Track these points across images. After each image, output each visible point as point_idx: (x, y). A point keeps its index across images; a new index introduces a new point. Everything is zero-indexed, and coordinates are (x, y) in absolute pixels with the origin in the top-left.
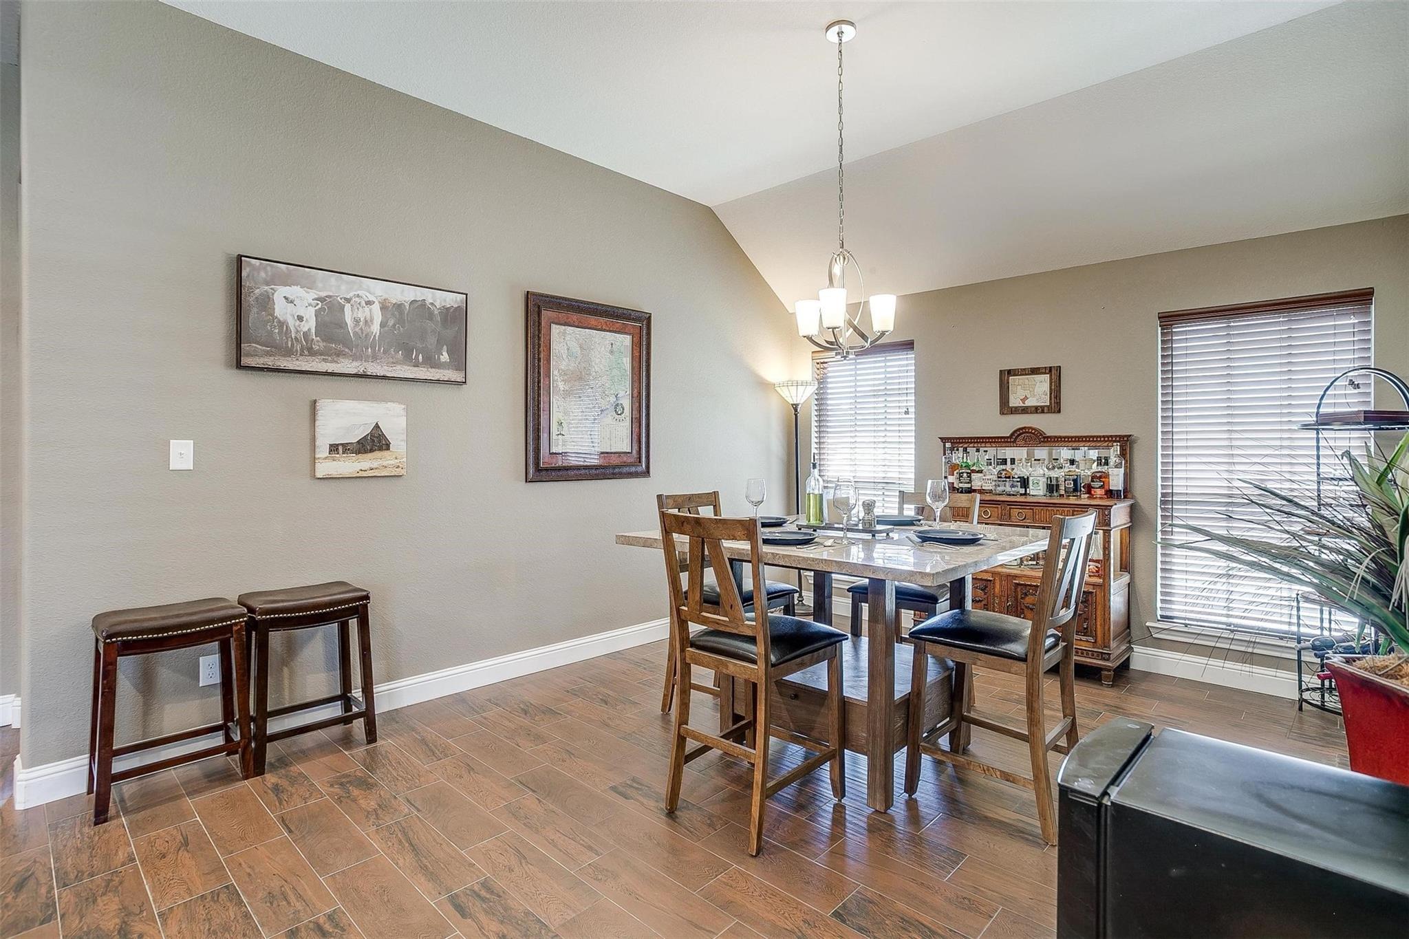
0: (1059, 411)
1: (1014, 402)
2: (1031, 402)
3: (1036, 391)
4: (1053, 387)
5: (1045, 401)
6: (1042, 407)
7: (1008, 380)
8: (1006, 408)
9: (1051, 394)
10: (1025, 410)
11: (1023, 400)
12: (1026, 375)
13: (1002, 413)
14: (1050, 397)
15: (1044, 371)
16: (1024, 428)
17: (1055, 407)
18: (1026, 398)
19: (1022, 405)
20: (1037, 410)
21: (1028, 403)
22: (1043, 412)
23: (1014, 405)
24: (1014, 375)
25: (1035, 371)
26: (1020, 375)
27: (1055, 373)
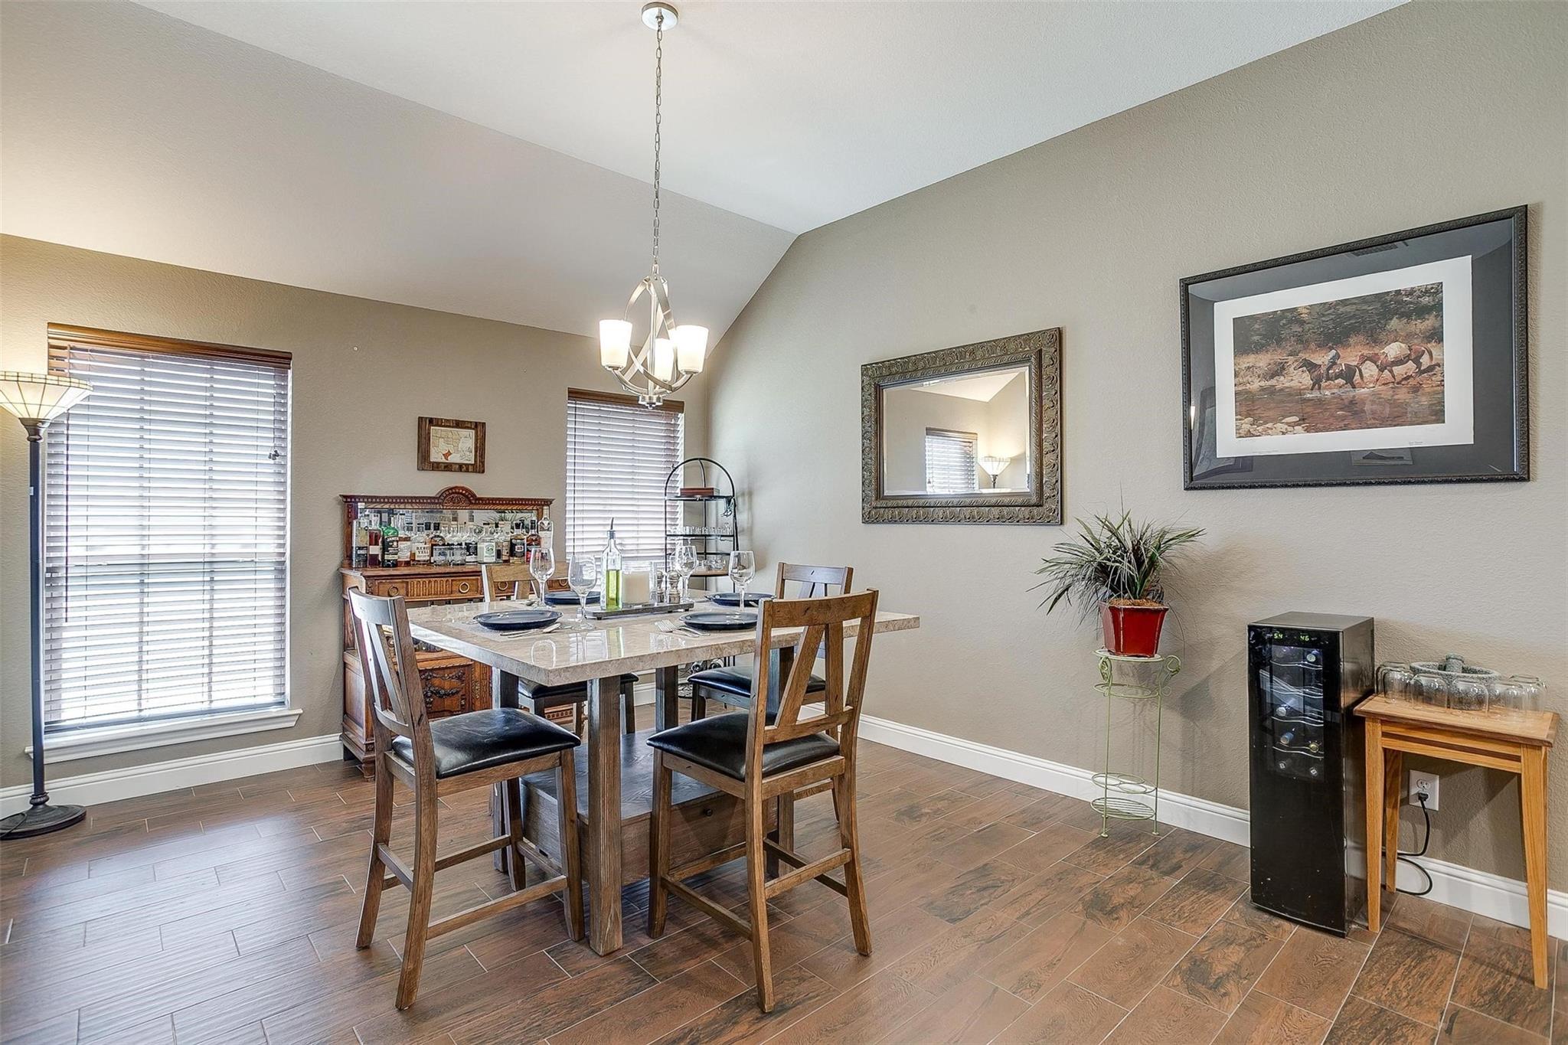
0: (483, 472)
1: (436, 456)
2: (454, 459)
3: (459, 446)
4: (478, 445)
5: (470, 459)
6: (467, 465)
7: (429, 430)
8: (425, 461)
9: (476, 452)
10: (448, 467)
11: (446, 456)
12: (449, 427)
13: (421, 468)
14: (476, 456)
15: (469, 425)
16: (456, 487)
17: (478, 467)
18: (449, 453)
19: (444, 460)
20: (461, 468)
21: (451, 459)
22: (467, 471)
23: (435, 460)
24: (435, 426)
25: (459, 424)
26: (443, 426)
27: (479, 428)
